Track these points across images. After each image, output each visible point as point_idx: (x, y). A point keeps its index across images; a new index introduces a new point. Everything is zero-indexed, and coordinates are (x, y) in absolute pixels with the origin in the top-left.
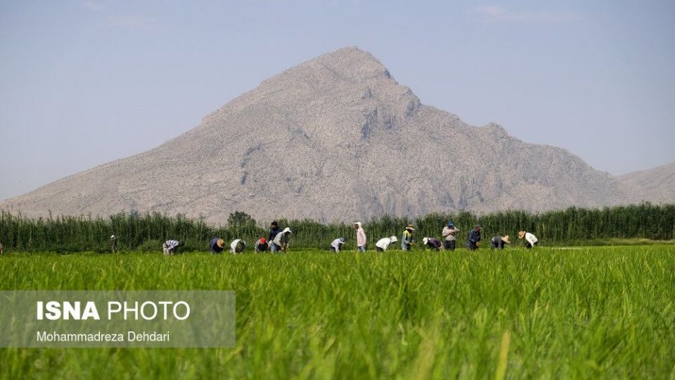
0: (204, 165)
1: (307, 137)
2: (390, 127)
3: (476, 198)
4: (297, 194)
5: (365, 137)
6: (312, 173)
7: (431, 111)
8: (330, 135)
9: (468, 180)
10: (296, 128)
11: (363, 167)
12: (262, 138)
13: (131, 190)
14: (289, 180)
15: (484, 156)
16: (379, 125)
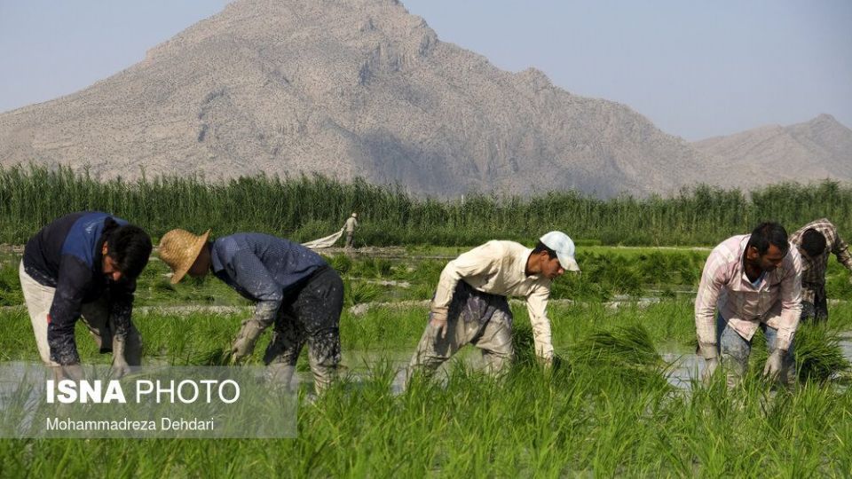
0: (148, 114)
1: (287, 81)
2: (397, 70)
3: (509, 167)
4: (272, 156)
5: (363, 81)
6: (293, 128)
7: (452, 50)
8: (316, 78)
9: (499, 142)
10: (272, 69)
11: (360, 122)
12: (227, 81)
13: (49, 146)
14: (262, 137)
15: (520, 111)
16: (382, 67)
